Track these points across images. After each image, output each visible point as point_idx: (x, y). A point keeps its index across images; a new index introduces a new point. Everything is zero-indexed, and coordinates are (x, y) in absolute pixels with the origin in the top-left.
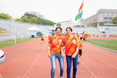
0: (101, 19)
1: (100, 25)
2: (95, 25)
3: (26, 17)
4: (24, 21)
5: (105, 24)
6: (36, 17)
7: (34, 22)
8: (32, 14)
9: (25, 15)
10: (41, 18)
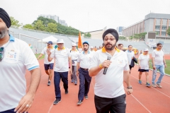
0: (150, 28)
1: (149, 37)
2: (142, 37)
3: (40, 22)
4: (37, 28)
5: (157, 36)
6: (54, 22)
7: (51, 30)
8: (49, 18)
9: (39, 19)
10: (62, 24)
